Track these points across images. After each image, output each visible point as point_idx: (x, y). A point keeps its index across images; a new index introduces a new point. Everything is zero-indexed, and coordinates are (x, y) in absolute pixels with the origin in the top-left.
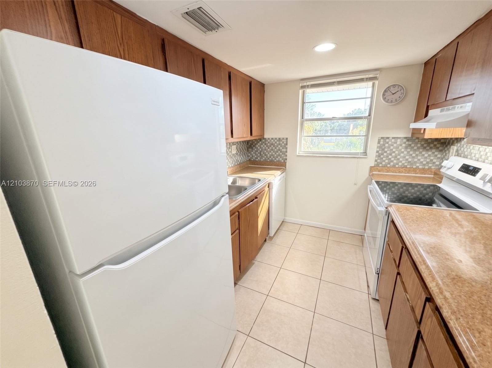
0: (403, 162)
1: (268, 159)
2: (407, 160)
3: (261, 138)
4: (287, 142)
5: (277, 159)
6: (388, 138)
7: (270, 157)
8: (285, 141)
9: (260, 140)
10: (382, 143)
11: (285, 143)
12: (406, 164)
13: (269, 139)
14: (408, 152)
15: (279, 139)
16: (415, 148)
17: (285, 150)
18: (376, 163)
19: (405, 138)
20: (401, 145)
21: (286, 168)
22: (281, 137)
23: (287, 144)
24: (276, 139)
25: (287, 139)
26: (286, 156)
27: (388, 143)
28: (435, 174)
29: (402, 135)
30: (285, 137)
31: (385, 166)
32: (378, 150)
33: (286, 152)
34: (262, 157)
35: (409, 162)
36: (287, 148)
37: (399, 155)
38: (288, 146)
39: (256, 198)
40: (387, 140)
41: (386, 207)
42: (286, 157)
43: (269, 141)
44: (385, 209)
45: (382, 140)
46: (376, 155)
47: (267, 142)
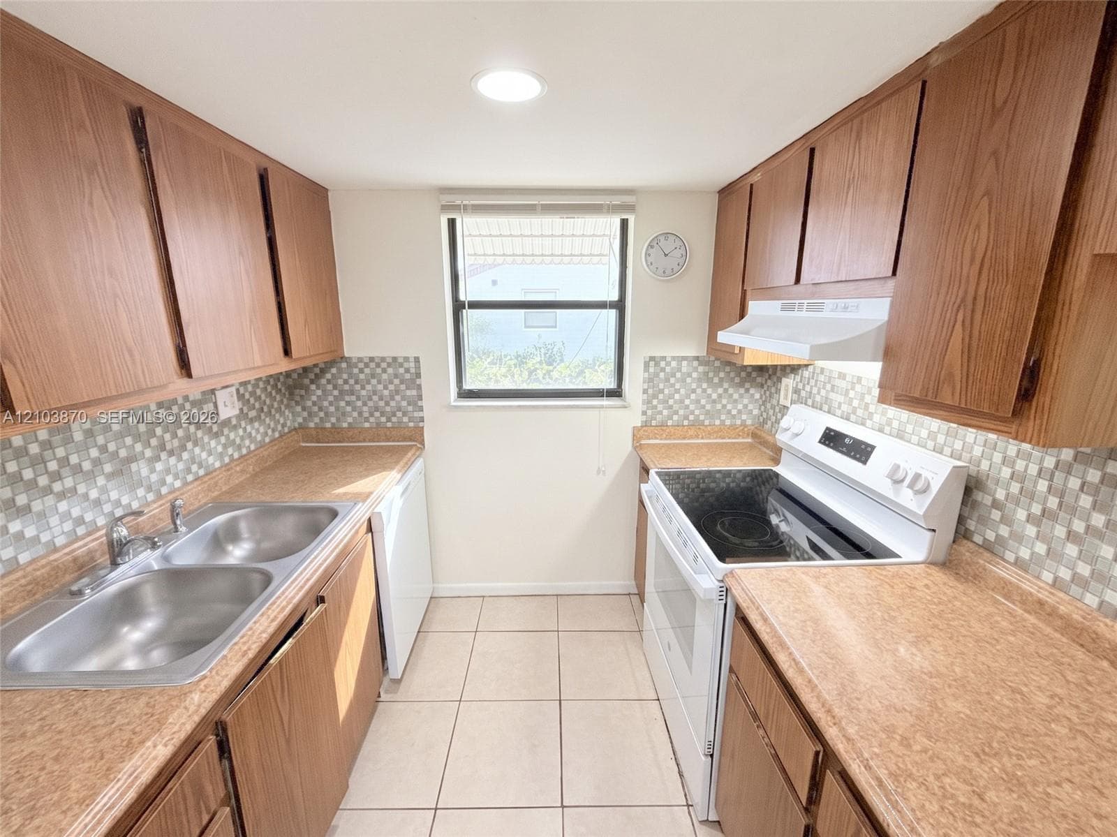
0: (697, 412)
1: (367, 420)
2: (703, 407)
3: (336, 359)
4: (418, 367)
5: (394, 419)
6: (664, 358)
7: (372, 415)
8: (412, 365)
9: (331, 363)
10: (652, 370)
11: (413, 370)
12: (702, 417)
13: (360, 360)
14: (704, 391)
15: (395, 359)
16: (716, 380)
17: (414, 392)
18: (644, 418)
19: (697, 358)
20: (689, 375)
21: (424, 445)
22: (400, 353)
23: (418, 375)
24: (383, 359)
25: (417, 360)
26: (421, 408)
27: (663, 370)
28: (754, 435)
29: (691, 352)
30: (412, 354)
31: (663, 425)
32: (646, 387)
33: (420, 397)
34: (344, 414)
35: (708, 413)
36: (419, 387)
37: (688, 396)
38: (423, 381)
39: (321, 600)
40: (663, 364)
41: (720, 578)
42: (421, 414)
43: (361, 365)
44: (717, 583)
45: (652, 363)
46: (643, 400)
47: (356, 371)
